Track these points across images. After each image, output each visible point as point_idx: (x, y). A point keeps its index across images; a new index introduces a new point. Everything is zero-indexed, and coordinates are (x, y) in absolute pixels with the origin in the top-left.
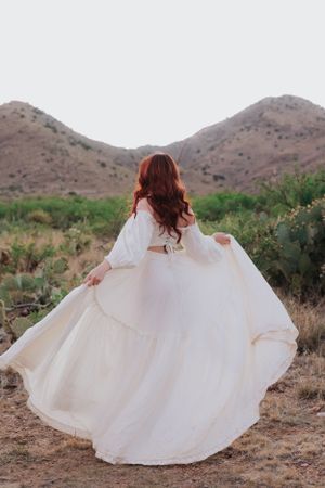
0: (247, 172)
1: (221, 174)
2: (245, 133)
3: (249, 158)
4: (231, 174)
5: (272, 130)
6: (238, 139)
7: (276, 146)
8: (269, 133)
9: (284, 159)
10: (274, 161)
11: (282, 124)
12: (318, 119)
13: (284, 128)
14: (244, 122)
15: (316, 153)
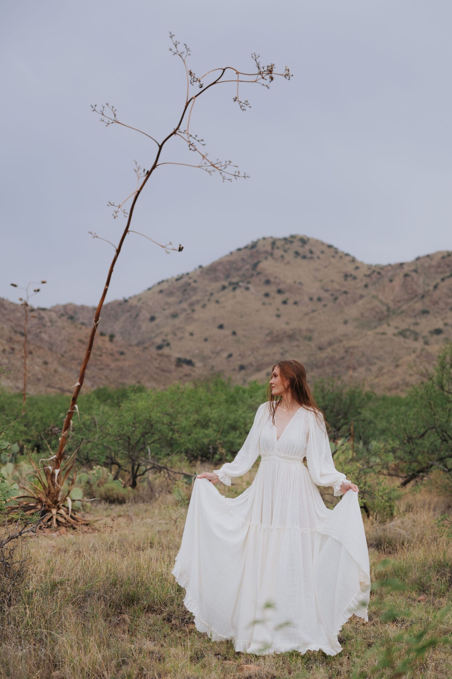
0: (230, 356)
1: (188, 358)
2: (229, 293)
3: (234, 333)
4: (204, 359)
5: (272, 289)
6: (217, 302)
7: (278, 316)
8: (267, 295)
9: (291, 337)
10: (274, 339)
11: (289, 281)
12: (346, 276)
13: (290, 289)
14: (228, 276)
15: (342, 329)
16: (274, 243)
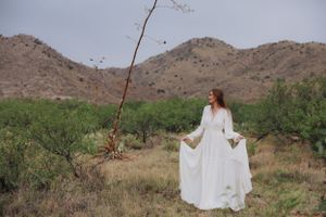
0: (180, 88)
1: (162, 89)
2: (179, 62)
3: (182, 79)
4: (169, 90)
5: (197, 60)
6: (174, 66)
7: (200, 71)
8: (195, 63)
9: (206, 80)
10: (199, 81)
11: (205, 56)
12: (229, 54)
13: (205, 60)
14: (178, 54)
15: (227, 77)
16: (198, 40)
